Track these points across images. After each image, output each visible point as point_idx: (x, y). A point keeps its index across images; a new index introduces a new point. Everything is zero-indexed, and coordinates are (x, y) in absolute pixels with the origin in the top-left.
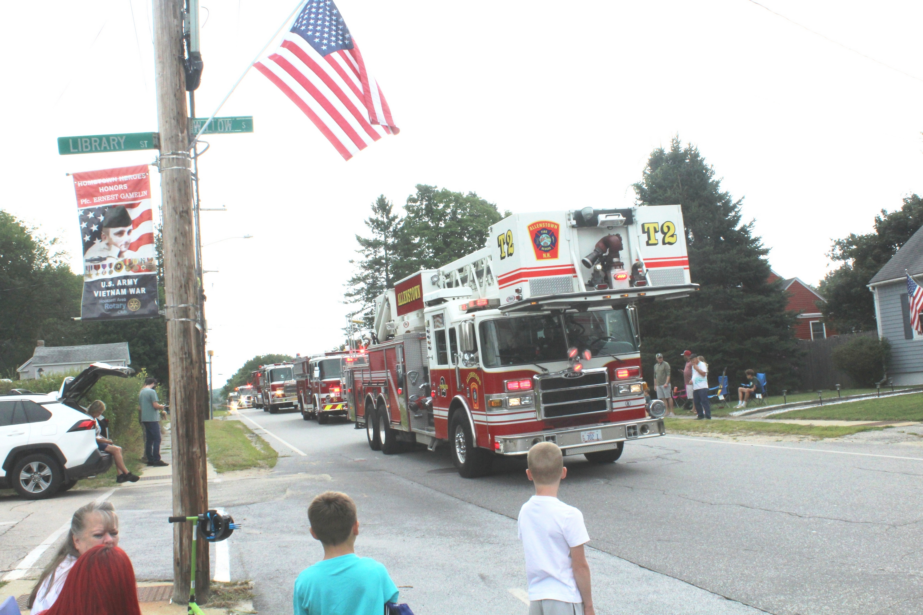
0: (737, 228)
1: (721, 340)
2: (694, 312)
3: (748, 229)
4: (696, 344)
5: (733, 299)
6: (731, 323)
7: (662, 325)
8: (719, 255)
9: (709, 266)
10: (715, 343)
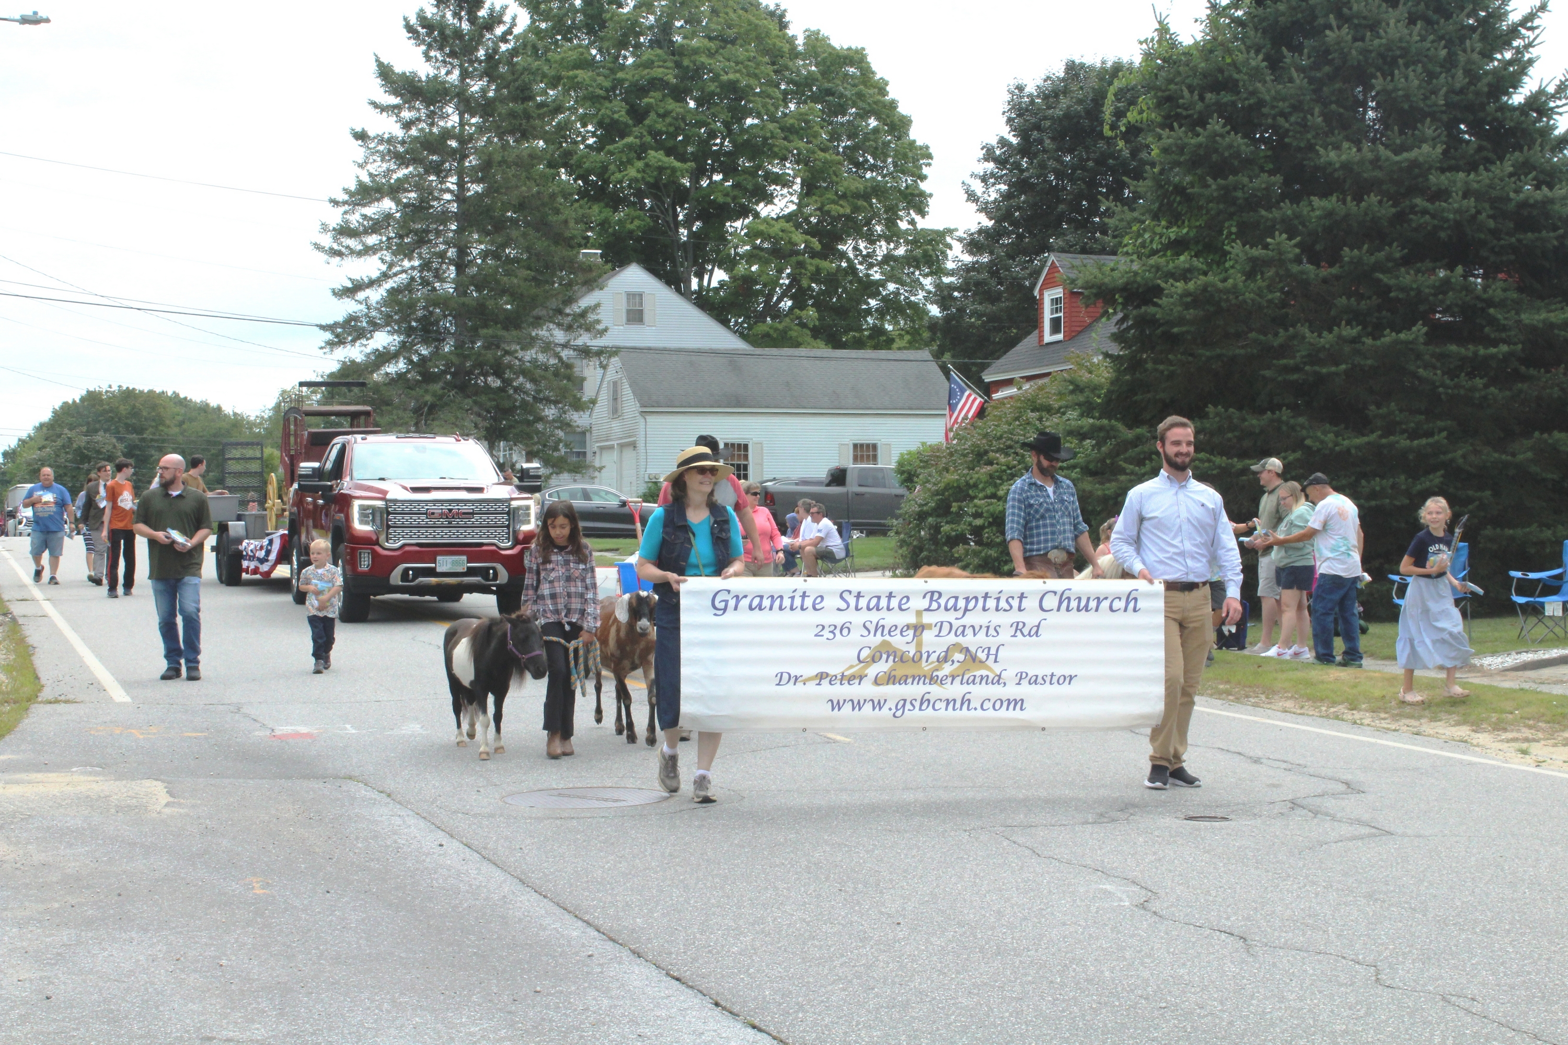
0: (1517, 98)
1: (1444, 434)
2: (1369, 341)
3: (1552, 104)
4: (1365, 439)
5: (1492, 311)
6: (1479, 382)
7: (1267, 373)
8: (1461, 175)
9: (1428, 205)
10: (1424, 441)
